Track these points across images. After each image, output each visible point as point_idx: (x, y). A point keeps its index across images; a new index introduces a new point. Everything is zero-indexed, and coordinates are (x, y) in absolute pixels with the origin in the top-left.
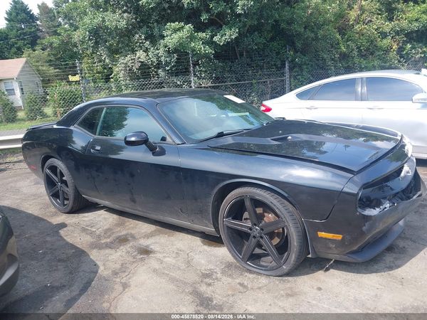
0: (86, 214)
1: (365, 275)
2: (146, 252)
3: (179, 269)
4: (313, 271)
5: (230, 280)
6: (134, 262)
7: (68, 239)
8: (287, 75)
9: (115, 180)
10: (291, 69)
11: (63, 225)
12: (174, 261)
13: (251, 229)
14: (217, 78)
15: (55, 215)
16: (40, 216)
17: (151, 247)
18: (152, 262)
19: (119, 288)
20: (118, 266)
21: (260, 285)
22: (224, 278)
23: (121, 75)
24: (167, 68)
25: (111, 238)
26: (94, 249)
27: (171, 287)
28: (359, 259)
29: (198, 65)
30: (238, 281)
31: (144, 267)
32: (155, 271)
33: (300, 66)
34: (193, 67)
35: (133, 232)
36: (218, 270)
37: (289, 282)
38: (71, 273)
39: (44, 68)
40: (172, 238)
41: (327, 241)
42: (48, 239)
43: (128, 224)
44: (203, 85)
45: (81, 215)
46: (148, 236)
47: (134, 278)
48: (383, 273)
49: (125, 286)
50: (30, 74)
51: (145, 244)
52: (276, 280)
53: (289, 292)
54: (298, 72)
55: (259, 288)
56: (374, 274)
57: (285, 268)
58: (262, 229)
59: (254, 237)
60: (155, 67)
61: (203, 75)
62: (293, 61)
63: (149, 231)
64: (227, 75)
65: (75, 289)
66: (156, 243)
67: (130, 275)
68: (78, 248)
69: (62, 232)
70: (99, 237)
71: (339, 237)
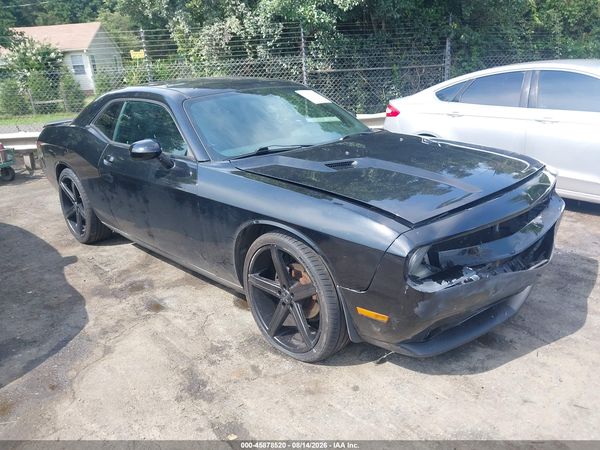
0: (108, 248)
1: (430, 376)
2: (156, 307)
3: (186, 335)
4: (361, 361)
5: (243, 359)
6: (135, 320)
7: (70, 280)
8: (448, 60)
9: (130, 206)
10: (454, 51)
11: (73, 260)
12: (185, 325)
13: (280, 292)
14: (341, 61)
15: (70, 244)
16: (52, 244)
17: (167, 301)
18: (157, 323)
19: (98, 352)
20: (112, 323)
21: (279, 372)
22: (238, 356)
23: (204, 52)
24: (269, 44)
25: (123, 284)
26: (96, 295)
27: (164, 359)
28: (419, 353)
29: (313, 39)
30: (252, 362)
31: (142, 329)
32: (155, 335)
33: (468, 47)
34: (306, 44)
35: (154, 278)
36: (235, 344)
37: (319, 371)
38: (52, 325)
39: (125, 38)
40: (200, 292)
41: (370, 322)
42: (47, 276)
43: (154, 265)
44: (319, 71)
45: (102, 248)
46: (169, 286)
47: (123, 342)
48: (458, 377)
49: (108, 351)
50: (106, 46)
51: (160, 297)
52: (303, 367)
53: (312, 387)
54: (463, 56)
55: (275, 377)
56: (445, 376)
57: (316, 352)
58: (292, 294)
59: (284, 304)
60: (251, 43)
61: (320, 56)
62: (457, 38)
63: (174, 279)
64: (355, 56)
65: (46, 347)
66: (175, 296)
67: (122, 337)
68: (77, 292)
69: (67, 269)
70: (110, 281)
71: (383, 318)
